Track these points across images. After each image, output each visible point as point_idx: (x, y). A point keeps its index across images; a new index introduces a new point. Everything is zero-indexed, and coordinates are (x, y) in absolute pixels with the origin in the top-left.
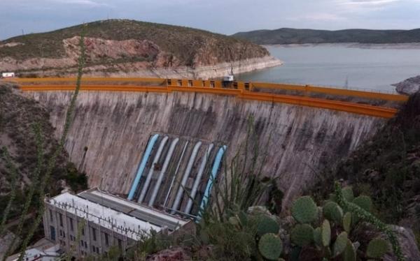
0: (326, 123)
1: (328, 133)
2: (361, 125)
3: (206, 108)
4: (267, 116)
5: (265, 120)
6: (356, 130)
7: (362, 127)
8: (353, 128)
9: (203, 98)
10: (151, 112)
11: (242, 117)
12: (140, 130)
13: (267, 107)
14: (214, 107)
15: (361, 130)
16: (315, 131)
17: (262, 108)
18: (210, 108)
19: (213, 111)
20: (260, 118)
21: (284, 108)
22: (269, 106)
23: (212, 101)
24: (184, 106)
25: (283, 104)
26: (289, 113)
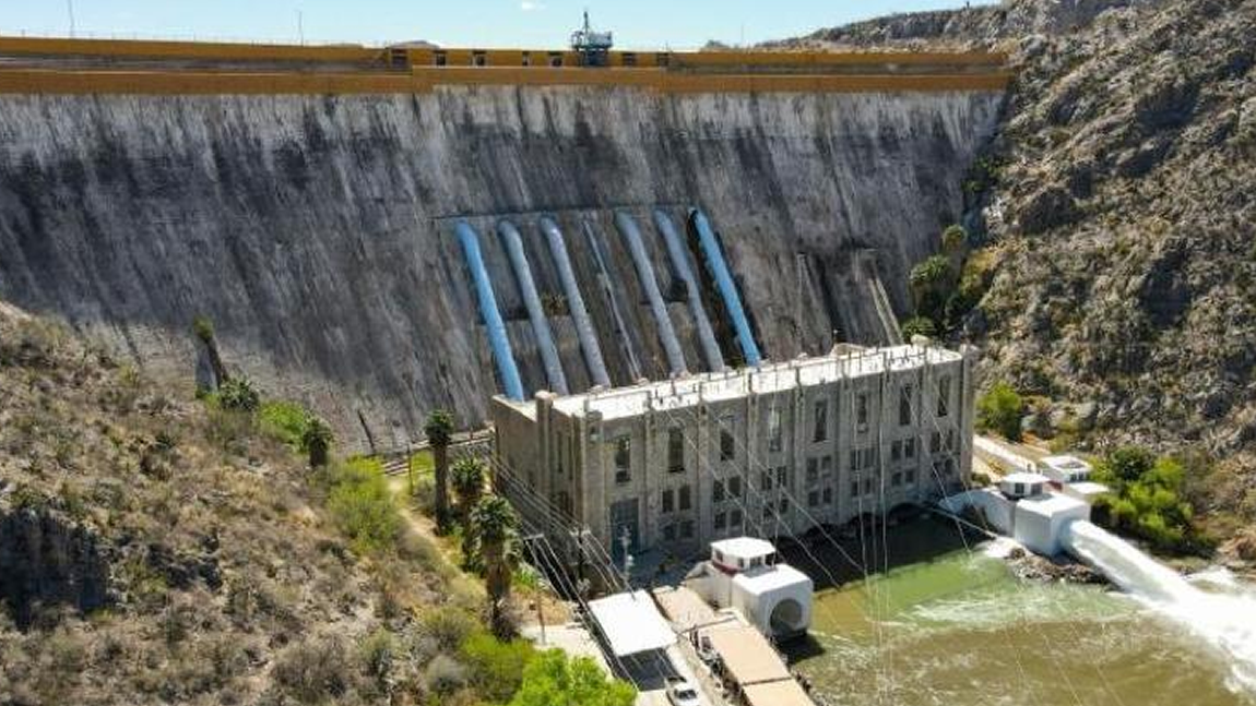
0: (887, 117)
1: (899, 133)
2: (950, 107)
3: (566, 125)
4: (749, 123)
5: (749, 133)
6: (946, 118)
7: (956, 111)
8: (940, 116)
9: (546, 102)
10: (381, 162)
11: (686, 135)
12: (385, 224)
13: (741, 104)
14: (589, 120)
15: (955, 117)
16: (873, 134)
17: (731, 108)
18: (582, 127)
19: (594, 133)
20: (738, 131)
21: (784, 100)
22: (746, 102)
23: (579, 106)
24: (490, 127)
25: (779, 95)
26: (798, 109)
